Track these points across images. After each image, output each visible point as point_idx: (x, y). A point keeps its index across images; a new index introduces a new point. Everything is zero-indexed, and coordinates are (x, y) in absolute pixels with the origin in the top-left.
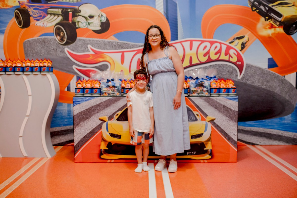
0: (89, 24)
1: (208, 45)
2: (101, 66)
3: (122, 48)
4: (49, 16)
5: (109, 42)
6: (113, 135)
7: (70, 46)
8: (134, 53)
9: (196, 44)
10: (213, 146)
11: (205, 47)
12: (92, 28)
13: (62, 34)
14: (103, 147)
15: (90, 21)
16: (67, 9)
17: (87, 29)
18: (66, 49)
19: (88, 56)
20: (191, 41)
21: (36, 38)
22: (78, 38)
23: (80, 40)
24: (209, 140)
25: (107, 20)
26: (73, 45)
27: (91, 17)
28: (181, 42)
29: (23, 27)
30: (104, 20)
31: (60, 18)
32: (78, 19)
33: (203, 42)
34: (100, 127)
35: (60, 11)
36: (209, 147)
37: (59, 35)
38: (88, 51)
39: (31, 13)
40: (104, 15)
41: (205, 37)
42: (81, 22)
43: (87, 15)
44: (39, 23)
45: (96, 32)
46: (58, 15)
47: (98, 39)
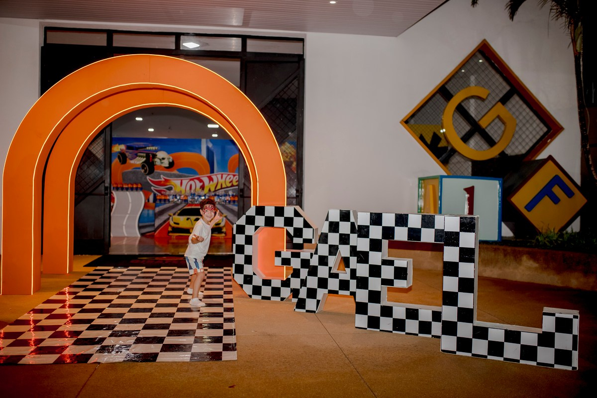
0: (162, 163)
1: (232, 177)
2: (168, 188)
3: (181, 177)
4: (138, 158)
5: (173, 174)
6: (175, 223)
7: (150, 175)
8: (188, 180)
9: (224, 176)
10: (226, 229)
11: (230, 178)
12: (164, 165)
13: (145, 168)
14: (170, 229)
15: (163, 161)
16: (149, 154)
17: (161, 166)
18: (148, 177)
19: (161, 181)
20: (222, 175)
21: (130, 170)
22: (155, 171)
23: (156, 172)
24: (224, 226)
25: (173, 161)
26: (152, 175)
27: (163, 159)
28: (216, 175)
29: (122, 164)
30: (171, 161)
31: (144, 159)
32: (156, 160)
33: (229, 175)
34: (168, 219)
35: (145, 155)
36: (224, 230)
37: (144, 169)
38: (161, 178)
39: (127, 156)
40: (171, 158)
41: (230, 172)
42: (157, 162)
43: (161, 158)
44: (132, 162)
45: (166, 168)
46: (144, 157)
47: (167, 172)
